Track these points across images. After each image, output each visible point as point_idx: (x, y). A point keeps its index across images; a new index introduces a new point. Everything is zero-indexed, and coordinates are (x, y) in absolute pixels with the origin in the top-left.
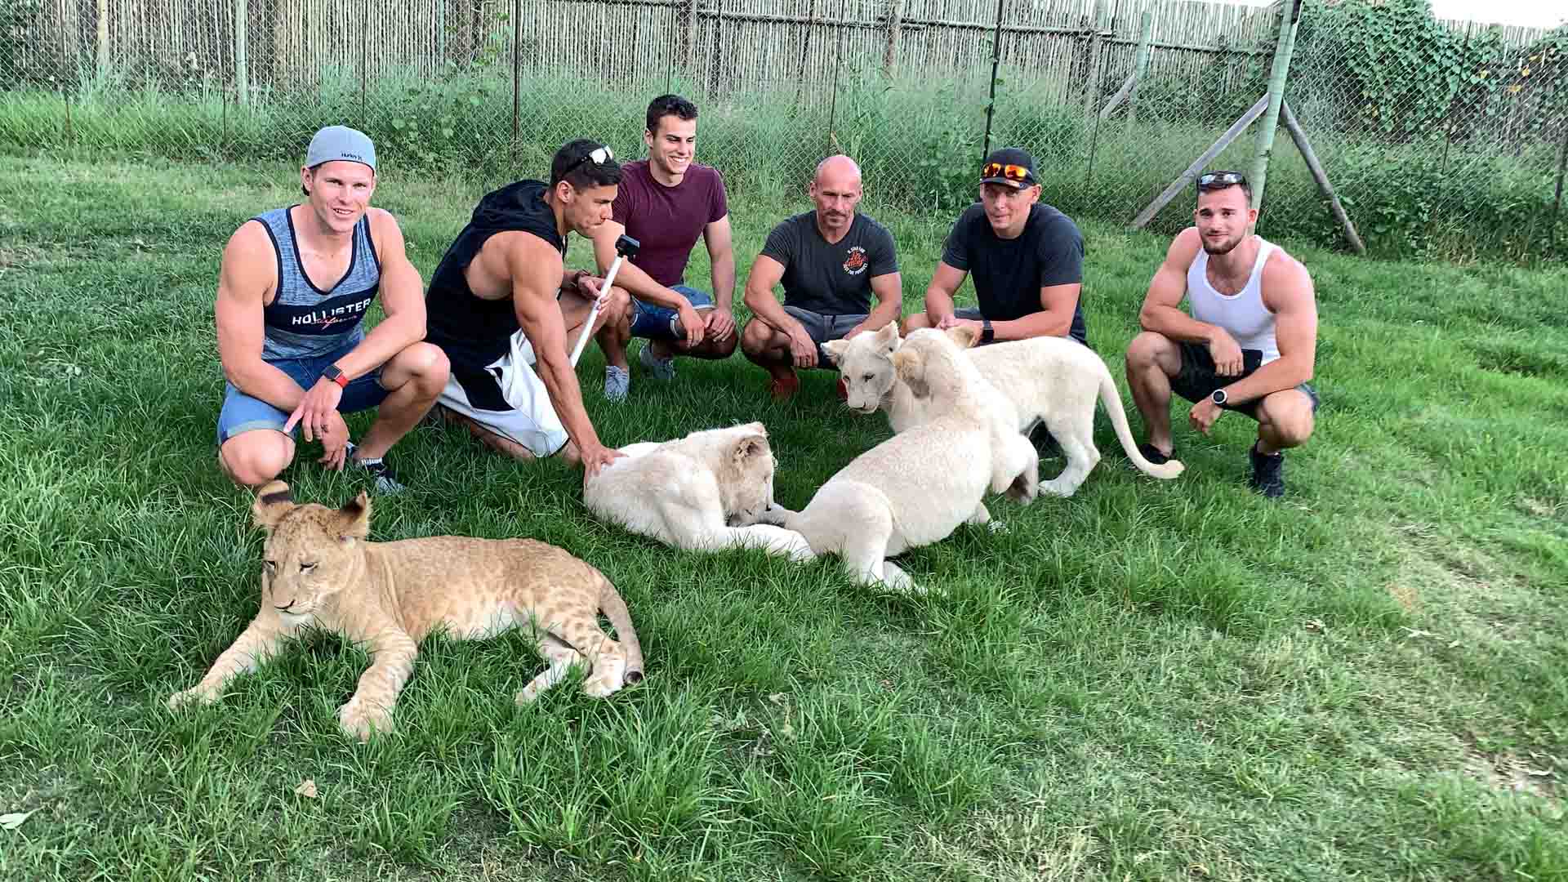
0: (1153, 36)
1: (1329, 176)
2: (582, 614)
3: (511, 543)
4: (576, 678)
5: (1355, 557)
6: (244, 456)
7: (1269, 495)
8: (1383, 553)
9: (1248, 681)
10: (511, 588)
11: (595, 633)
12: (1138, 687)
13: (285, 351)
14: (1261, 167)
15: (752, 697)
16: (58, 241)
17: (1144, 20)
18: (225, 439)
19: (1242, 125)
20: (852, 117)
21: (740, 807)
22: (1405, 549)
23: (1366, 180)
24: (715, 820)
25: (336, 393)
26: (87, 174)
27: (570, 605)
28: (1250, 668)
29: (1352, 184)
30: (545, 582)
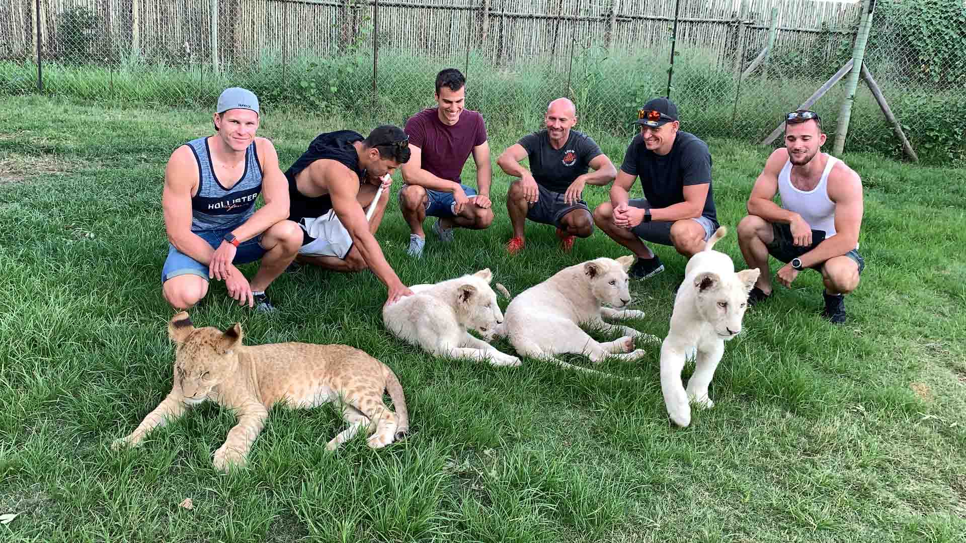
0: (779, 23)
1: (894, 112)
2: (372, 394)
3: (332, 348)
4: (362, 436)
5: (890, 364)
6: (176, 291)
7: (834, 321)
8: (910, 362)
9: (807, 446)
10: (329, 376)
11: (380, 406)
12: (732, 449)
13: (205, 226)
14: (848, 106)
15: (476, 449)
16: (97, 156)
17: (774, 13)
18: (166, 280)
19: (836, 79)
20: (583, 77)
21: (457, 523)
22: (926, 359)
23: (919, 114)
24: (439, 533)
25: (232, 251)
26: (119, 115)
27: (364, 388)
28: (810, 437)
29: (909, 117)
30: (350, 372)
